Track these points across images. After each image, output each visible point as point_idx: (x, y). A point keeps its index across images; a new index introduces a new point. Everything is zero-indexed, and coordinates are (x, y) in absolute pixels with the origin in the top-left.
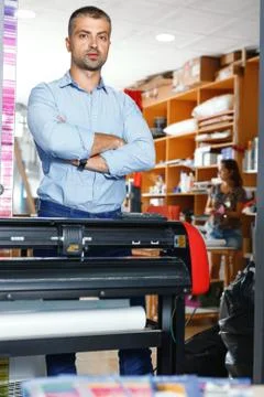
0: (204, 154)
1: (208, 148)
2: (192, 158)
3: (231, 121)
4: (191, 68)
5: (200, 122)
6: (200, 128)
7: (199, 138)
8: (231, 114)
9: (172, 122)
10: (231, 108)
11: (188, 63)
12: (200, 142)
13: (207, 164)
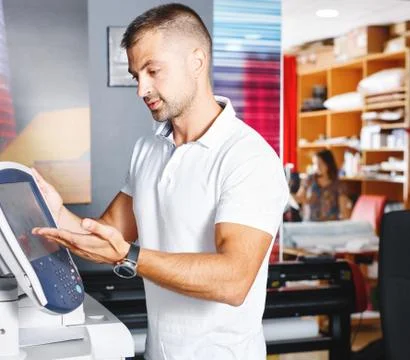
0: (372, 134)
1: (377, 128)
2: (359, 138)
3: (403, 99)
4: (355, 37)
5: (368, 97)
6: (367, 104)
7: (366, 116)
8: (403, 92)
9: (334, 94)
10: (403, 85)
11: (352, 32)
12: (367, 120)
13: (376, 146)
